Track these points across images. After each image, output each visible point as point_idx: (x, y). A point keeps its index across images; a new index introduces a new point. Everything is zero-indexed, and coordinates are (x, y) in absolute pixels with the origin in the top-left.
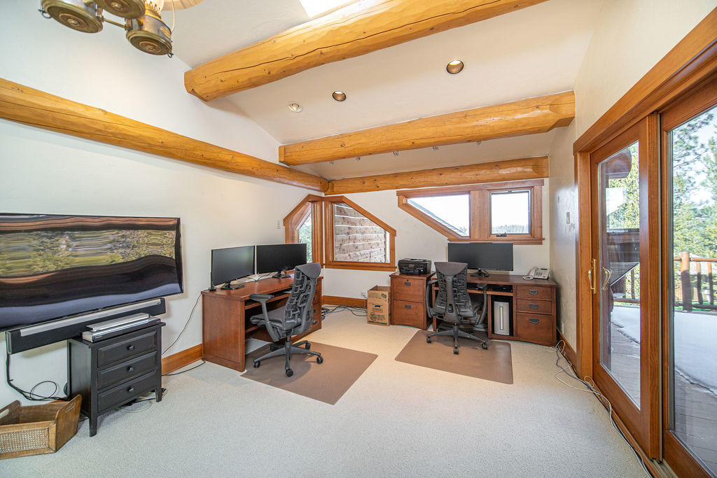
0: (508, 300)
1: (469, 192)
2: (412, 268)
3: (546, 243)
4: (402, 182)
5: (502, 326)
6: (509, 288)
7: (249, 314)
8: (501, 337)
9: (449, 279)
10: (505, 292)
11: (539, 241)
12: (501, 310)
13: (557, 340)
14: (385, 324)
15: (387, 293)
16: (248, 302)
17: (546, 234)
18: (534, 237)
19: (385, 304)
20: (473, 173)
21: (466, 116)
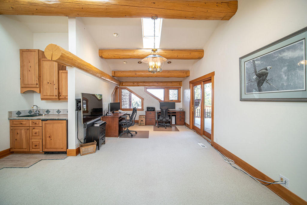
0: (175, 116)
1: (164, 89)
2: (150, 109)
3: (181, 102)
4: (146, 84)
5: (173, 122)
6: (175, 113)
7: (120, 121)
8: (173, 125)
9: (164, 111)
10: (174, 114)
11: (180, 102)
12: (173, 118)
13: (185, 124)
14: (144, 125)
15: (145, 117)
16: (119, 118)
17: (181, 100)
18: (179, 101)
19: (144, 119)
20: (166, 84)
21: (169, 72)
